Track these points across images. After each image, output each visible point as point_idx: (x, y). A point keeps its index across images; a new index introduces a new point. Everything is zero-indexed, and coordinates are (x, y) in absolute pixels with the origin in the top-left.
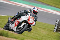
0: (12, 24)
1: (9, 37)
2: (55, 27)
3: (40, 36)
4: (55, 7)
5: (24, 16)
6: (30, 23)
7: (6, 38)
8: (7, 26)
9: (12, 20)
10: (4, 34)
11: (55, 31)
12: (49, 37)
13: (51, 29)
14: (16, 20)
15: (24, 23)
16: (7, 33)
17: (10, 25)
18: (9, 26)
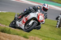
0: (19, 22)
1: (12, 33)
2: (58, 23)
3: (43, 32)
4: (57, 2)
5: (33, 13)
6: (40, 20)
7: (8, 35)
8: (13, 23)
9: (20, 17)
10: (6, 31)
11: (57, 27)
12: (52, 33)
13: (54, 25)
14: (24, 17)
15: (33, 20)
16: (9, 30)
17: (17, 22)
18: (15, 24)
